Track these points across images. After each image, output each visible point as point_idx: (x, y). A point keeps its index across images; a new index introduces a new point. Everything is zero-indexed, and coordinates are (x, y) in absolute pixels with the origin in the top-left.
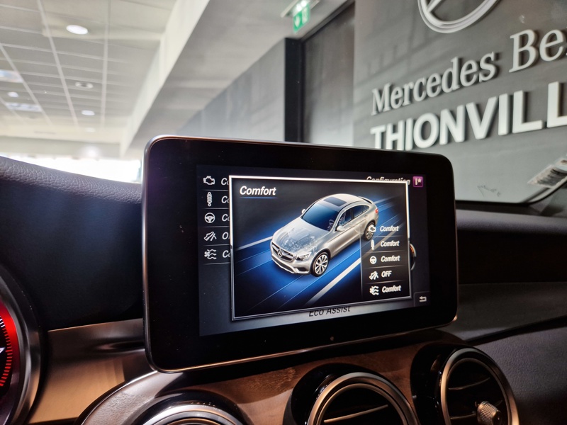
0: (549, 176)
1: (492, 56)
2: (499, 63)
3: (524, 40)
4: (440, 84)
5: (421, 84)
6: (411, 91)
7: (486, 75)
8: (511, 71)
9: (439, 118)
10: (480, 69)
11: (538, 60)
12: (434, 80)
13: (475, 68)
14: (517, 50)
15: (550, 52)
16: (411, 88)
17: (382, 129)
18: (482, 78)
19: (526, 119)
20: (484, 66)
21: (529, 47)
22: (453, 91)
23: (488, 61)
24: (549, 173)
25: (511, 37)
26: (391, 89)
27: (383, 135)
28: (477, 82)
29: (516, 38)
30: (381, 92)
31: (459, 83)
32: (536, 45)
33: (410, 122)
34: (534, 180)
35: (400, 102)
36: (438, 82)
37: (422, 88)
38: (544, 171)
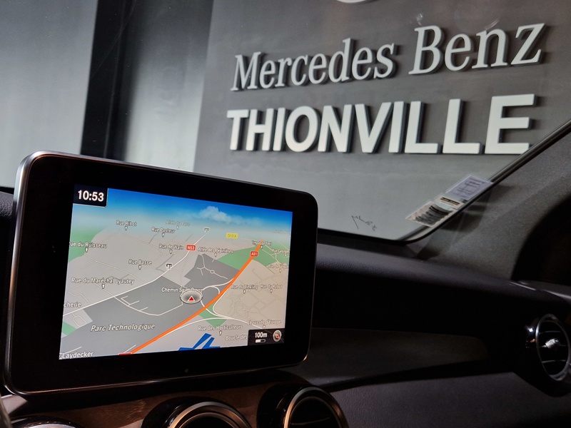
0: (427, 213)
1: (391, 48)
2: (399, 58)
3: (429, 37)
4: (326, 69)
5: (302, 61)
6: (288, 69)
7: (382, 71)
8: (410, 73)
9: (319, 115)
10: (376, 61)
11: (442, 66)
12: (319, 62)
13: (370, 59)
14: (420, 48)
15: (456, 59)
16: (289, 64)
17: (244, 114)
18: (377, 74)
19: (421, 138)
20: (380, 58)
21: (433, 48)
22: (341, 82)
23: (386, 53)
24: (428, 210)
25: (416, 30)
26: (262, 59)
27: (244, 122)
28: (371, 77)
29: (421, 31)
30: (247, 61)
31: (350, 74)
32: (442, 47)
33: (282, 112)
34: (413, 216)
35: (273, 80)
36: (324, 65)
37: (302, 68)
38: (423, 207)
